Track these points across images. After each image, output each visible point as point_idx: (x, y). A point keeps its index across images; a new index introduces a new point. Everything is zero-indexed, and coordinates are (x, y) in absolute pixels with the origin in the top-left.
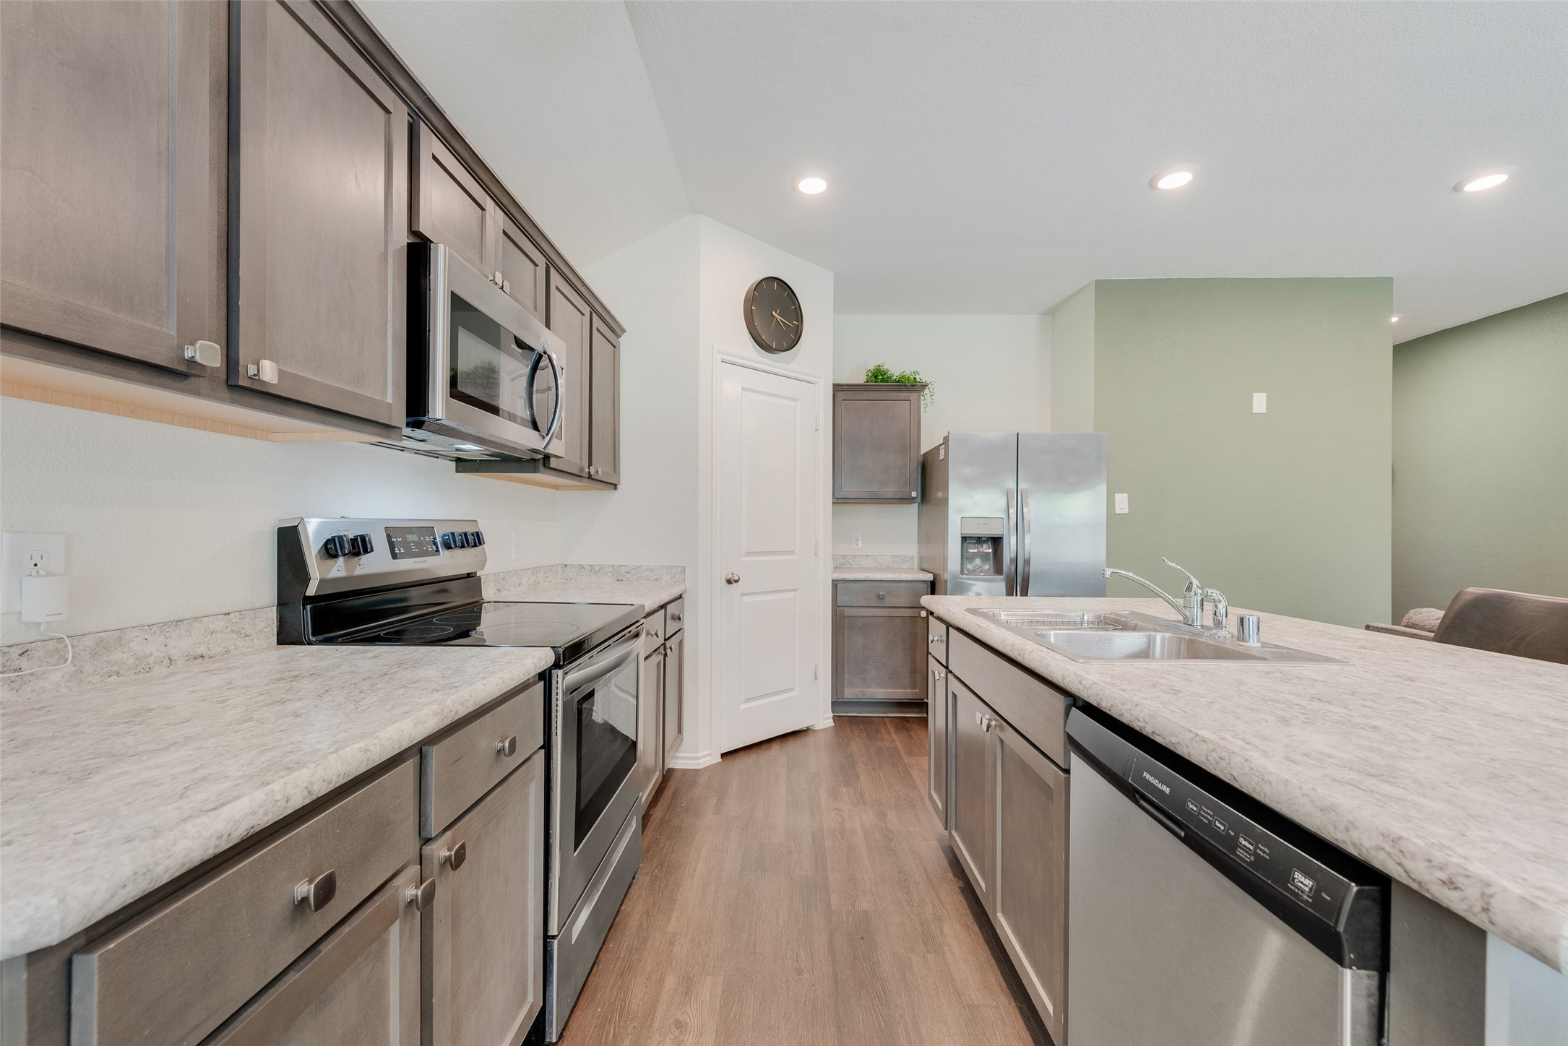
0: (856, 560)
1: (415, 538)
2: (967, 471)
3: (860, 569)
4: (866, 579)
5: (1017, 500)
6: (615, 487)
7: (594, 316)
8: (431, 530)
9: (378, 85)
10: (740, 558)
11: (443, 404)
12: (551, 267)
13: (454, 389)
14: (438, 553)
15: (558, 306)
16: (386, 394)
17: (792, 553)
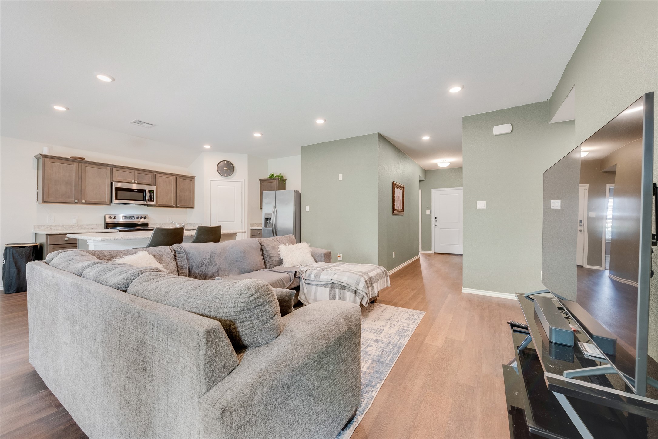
1: (130, 217)
2: (266, 201)
5: (275, 209)
6: (193, 208)
7: (178, 177)
8: (134, 216)
9: (104, 167)
10: (217, 222)
11: (114, 201)
12: (156, 174)
13: (116, 199)
14: (134, 219)
15: (160, 179)
16: (106, 200)
17: (234, 222)
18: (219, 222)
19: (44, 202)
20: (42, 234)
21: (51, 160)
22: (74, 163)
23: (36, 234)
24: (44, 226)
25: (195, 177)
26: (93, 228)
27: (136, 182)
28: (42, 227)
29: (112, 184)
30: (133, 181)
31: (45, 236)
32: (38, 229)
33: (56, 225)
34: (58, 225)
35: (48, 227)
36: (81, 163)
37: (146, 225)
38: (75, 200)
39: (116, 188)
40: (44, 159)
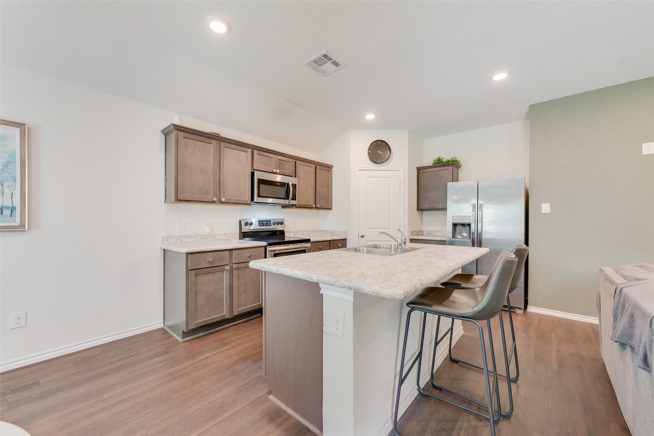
0: (435, 233)
1: (266, 222)
2: (455, 198)
3: (436, 236)
4: (422, 239)
5: (478, 208)
6: (331, 209)
7: (317, 166)
8: (270, 221)
9: (245, 149)
10: (367, 229)
11: (256, 199)
12: (297, 161)
13: (259, 196)
14: (271, 225)
15: (301, 168)
16: (246, 198)
17: (389, 228)
18: (369, 228)
19: (178, 200)
20: (176, 252)
21: (187, 135)
22: (212, 142)
23: (164, 249)
24: (173, 237)
25: (333, 166)
26: (227, 239)
27: (278, 171)
28: (171, 238)
29: (253, 174)
30: (275, 170)
31: (185, 256)
32: (167, 242)
33: (187, 236)
34: (190, 236)
35: (178, 238)
36: (220, 142)
37: (282, 233)
38: (213, 197)
39: (259, 180)
40: (178, 133)
